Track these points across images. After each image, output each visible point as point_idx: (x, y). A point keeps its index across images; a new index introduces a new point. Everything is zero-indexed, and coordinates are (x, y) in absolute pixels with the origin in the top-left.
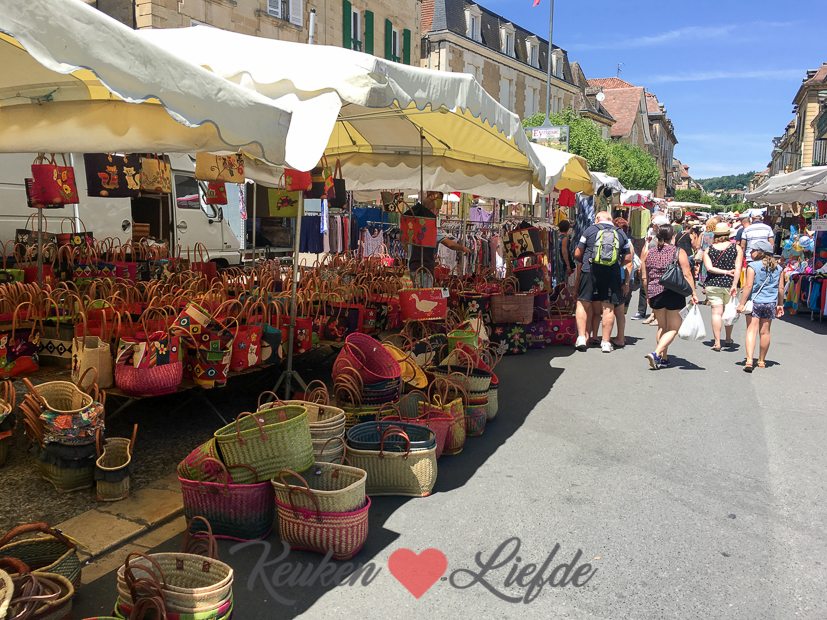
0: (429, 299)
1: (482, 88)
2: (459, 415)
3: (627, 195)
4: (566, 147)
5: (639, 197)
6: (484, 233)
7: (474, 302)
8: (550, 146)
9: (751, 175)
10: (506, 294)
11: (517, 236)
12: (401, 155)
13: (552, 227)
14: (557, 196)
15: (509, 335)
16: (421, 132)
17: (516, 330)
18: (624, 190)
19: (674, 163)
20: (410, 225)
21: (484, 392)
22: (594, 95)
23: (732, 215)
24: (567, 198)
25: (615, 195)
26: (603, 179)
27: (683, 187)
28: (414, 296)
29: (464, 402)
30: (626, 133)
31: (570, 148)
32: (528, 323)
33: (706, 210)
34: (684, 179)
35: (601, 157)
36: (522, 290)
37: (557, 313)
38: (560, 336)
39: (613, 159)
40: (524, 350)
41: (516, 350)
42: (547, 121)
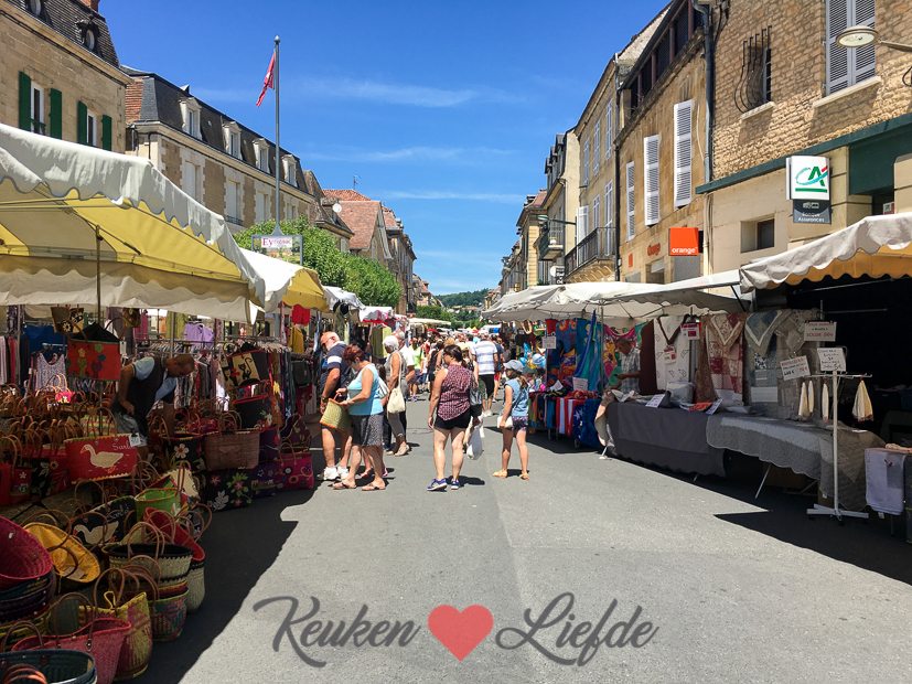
0: (110, 450)
1: (165, 178)
2: (142, 617)
3: (366, 312)
4: (299, 259)
5: (379, 313)
6: (204, 356)
7: (182, 446)
8: (281, 256)
9: (485, 292)
10: (224, 433)
11: (238, 361)
12: (69, 260)
13: (284, 348)
14: (289, 312)
15: (229, 484)
16: (97, 231)
17: (238, 477)
18: (363, 306)
19: (414, 279)
20: (82, 353)
21: (181, 577)
22: (331, 206)
23: (470, 331)
24: (301, 314)
25: (353, 311)
26: (339, 294)
27: (424, 302)
28: (88, 447)
29: (150, 597)
30: (365, 247)
31: (304, 259)
32: (252, 467)
33: (447, 326)
34: (425, 295)
35: (338, 270)
36: (244, 427)
37: (289, 451)
38: (294, 479)
39: (350, 274)
40: (249, 501)
41: (238, 502)
42: (277, 229)
